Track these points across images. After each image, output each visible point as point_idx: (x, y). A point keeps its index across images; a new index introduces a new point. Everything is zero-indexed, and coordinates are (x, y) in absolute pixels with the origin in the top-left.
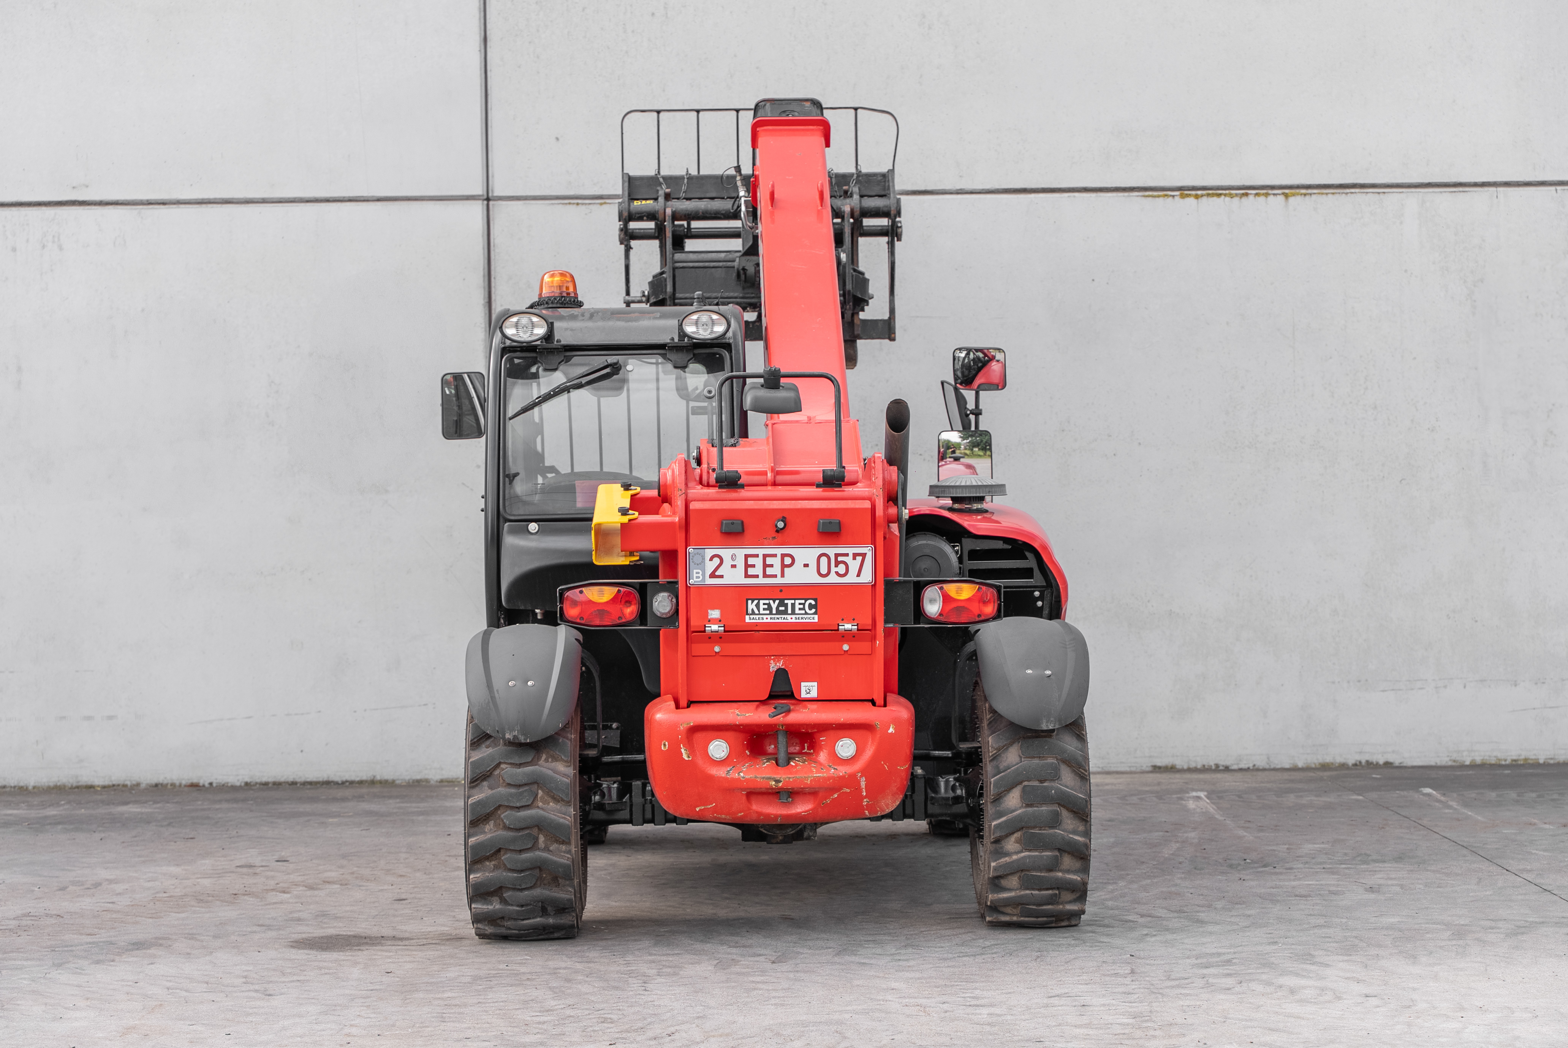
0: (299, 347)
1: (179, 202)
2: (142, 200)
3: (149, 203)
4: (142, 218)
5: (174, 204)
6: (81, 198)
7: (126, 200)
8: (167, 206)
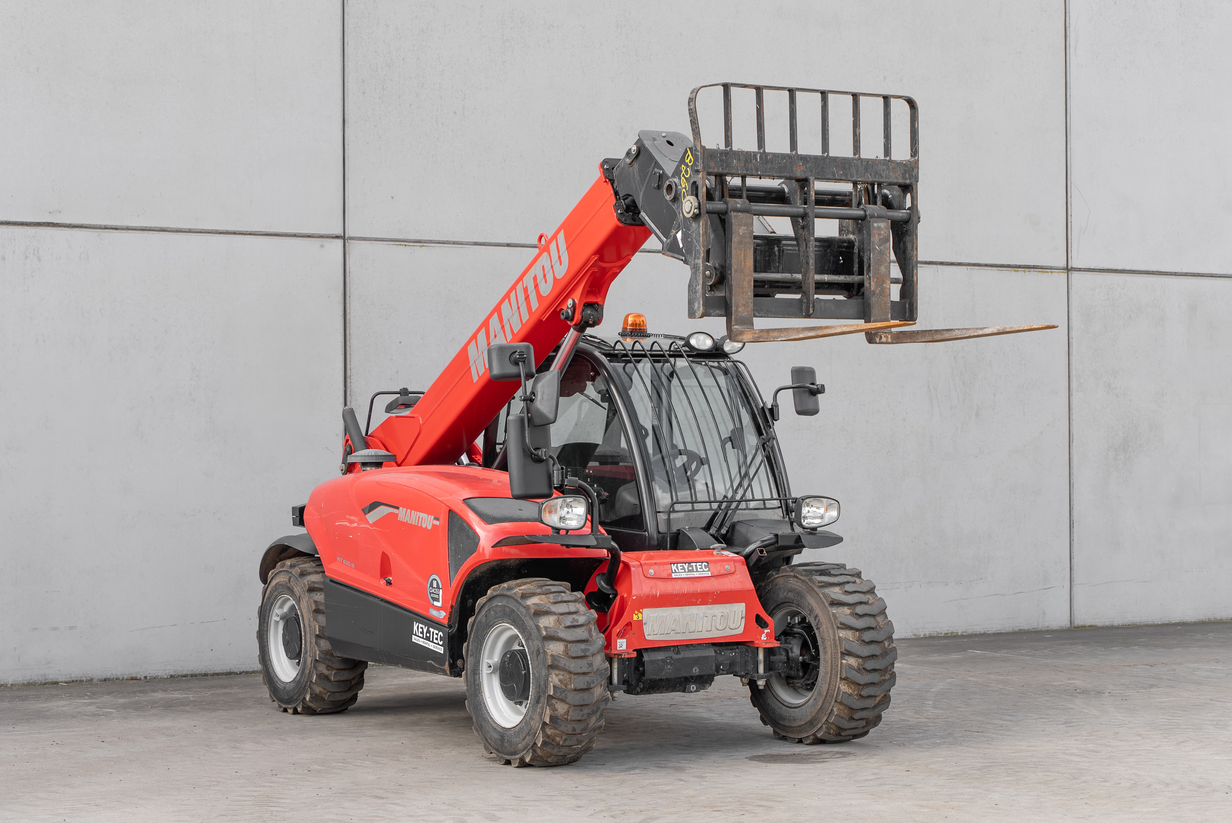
0: (214, 342)
1: (128, 229)
2: (101, 225)
3: (106, 228)
4: (101, 239)
5: (124, 229)
6: (55, 221)
7: (89, 225)
8: (118, 231)
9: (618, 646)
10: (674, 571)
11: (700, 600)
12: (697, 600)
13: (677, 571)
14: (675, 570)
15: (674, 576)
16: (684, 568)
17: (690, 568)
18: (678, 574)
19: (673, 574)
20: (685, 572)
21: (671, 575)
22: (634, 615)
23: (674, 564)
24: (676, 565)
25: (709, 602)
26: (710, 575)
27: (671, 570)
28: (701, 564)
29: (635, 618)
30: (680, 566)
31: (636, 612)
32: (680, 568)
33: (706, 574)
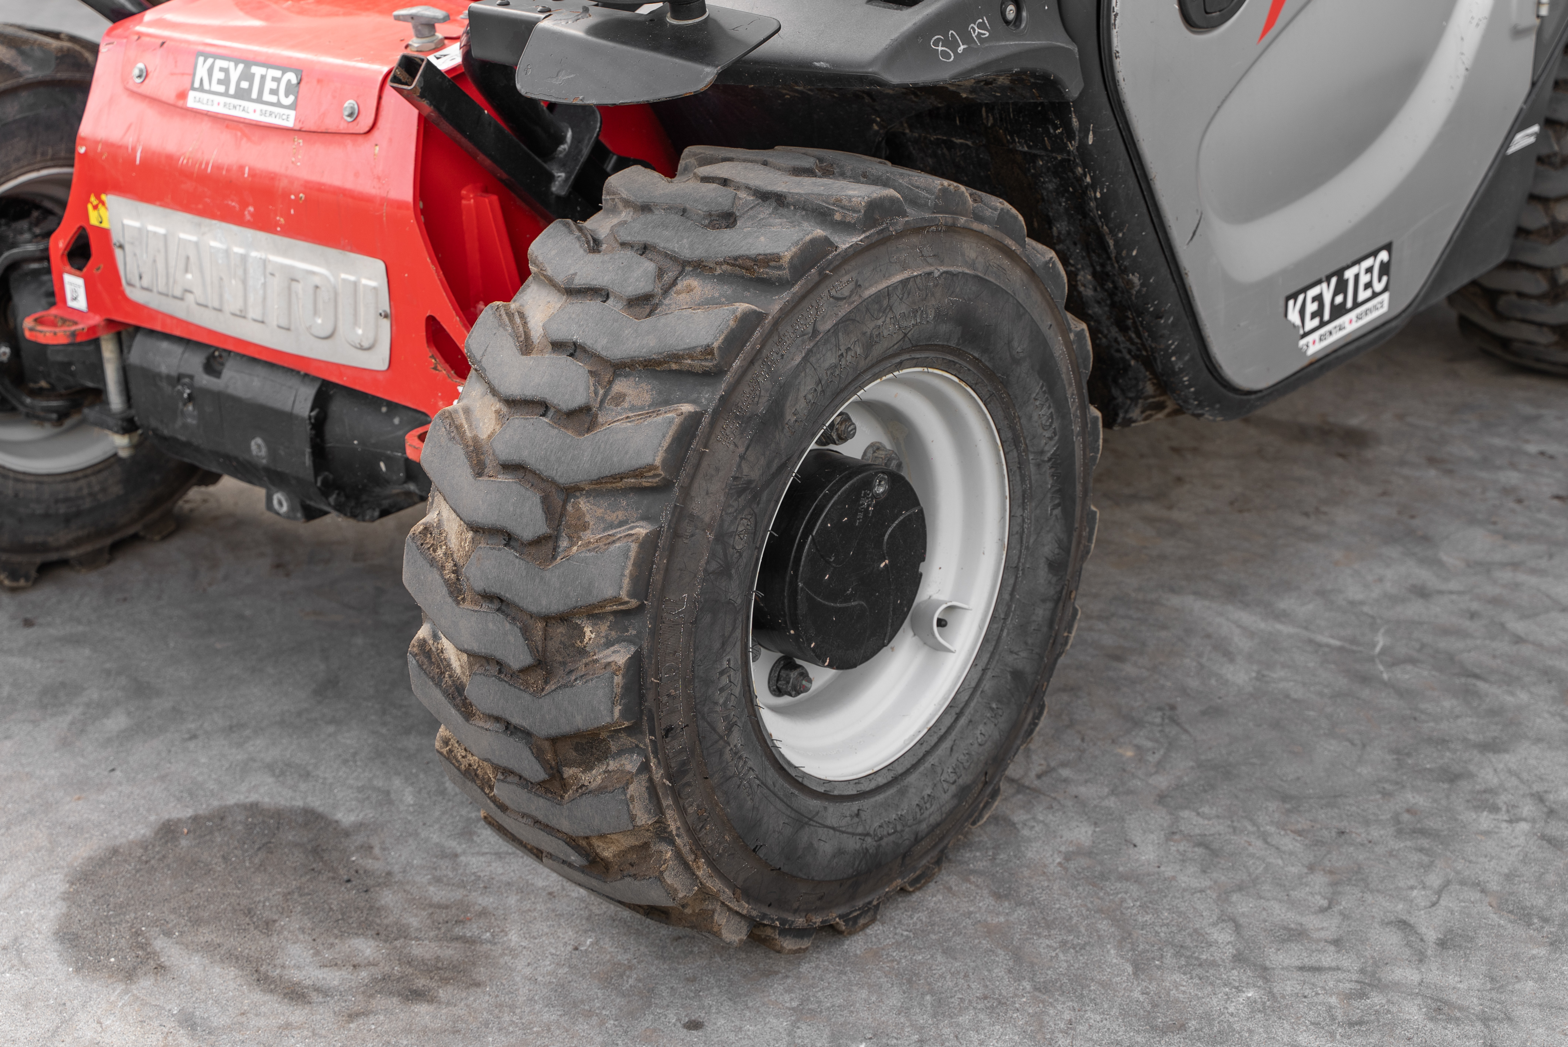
9: (69, 296)
10: (197, 84)
11: (251, 209)
12: (244, 205)
13: (206, 86)
14: (202, 80)
15: (193, 101)
16: (225, 82)
17: (245, 85)
18: (205, 96)
19: (192, 95)
20: (226, 94)
21: (183, 95)
22: (90, 207)
23: (206, 56)
24: (210, 61)
25: (277, 224)
26: (290, 124)
27: (189, 78)
28: (277, 73)
29: (94, 219)
30: (221, 69)
31: (93, 199)
32: (218, 75)
33: (281, 116)
